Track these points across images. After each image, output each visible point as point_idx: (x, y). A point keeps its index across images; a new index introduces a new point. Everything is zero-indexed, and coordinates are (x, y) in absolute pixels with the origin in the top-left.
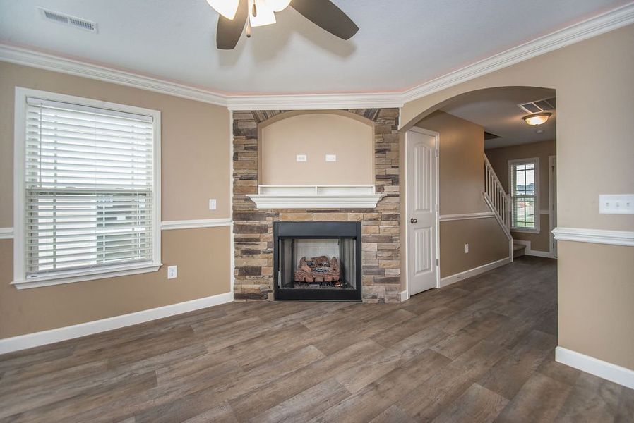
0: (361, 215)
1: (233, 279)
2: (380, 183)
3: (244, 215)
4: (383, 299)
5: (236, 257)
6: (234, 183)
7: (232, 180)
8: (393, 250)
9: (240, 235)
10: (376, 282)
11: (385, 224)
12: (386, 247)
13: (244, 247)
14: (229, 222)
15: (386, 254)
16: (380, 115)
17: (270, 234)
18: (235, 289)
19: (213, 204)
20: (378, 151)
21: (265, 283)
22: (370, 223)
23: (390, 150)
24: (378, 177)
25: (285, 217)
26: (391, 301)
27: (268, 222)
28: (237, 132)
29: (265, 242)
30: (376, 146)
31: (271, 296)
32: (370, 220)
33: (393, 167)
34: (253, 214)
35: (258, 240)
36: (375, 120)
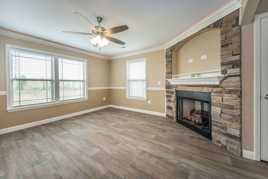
0: (210, 89)
1: (166, 109)
2: (224, 68)
3: (168, 87)
4: (225, 147)
5: (166, 101)
6: (166, 75)
7: (165, 74)
8: (234, 116)
9: (167, 94)
10: (220, 133)
11: (226, 96)
12: (228, 112)
13: (168, 99)
14: (164, 89)
15: (227, 116)
16: (223, 22)
17: (174, 95)
18: (166, 113)
19: (159, 83)
20: (222, 47)
21: (173, 113)
22: (216, 94)
23: (231, 43)
24: (222, 64)
25: (179, 88)
26: (231, 151)
27: (173, 90)
28: (166, 57)
29: (173, 97)
30: (221, 43)
31: (175, 119)
32: (217, 92)
33: (233, 55)
34: (170, 87)
35: (171, 97)
36: (221, 27)
